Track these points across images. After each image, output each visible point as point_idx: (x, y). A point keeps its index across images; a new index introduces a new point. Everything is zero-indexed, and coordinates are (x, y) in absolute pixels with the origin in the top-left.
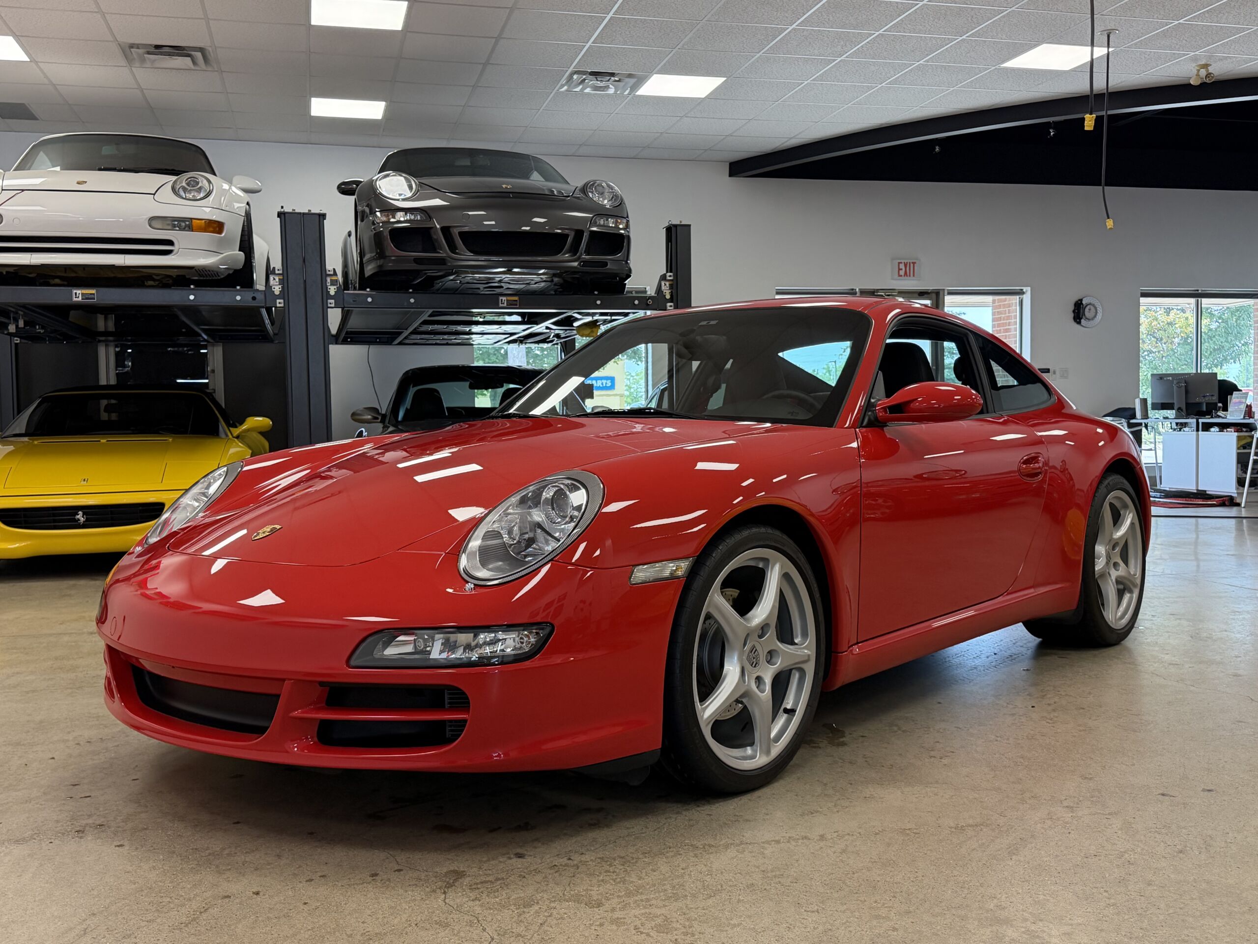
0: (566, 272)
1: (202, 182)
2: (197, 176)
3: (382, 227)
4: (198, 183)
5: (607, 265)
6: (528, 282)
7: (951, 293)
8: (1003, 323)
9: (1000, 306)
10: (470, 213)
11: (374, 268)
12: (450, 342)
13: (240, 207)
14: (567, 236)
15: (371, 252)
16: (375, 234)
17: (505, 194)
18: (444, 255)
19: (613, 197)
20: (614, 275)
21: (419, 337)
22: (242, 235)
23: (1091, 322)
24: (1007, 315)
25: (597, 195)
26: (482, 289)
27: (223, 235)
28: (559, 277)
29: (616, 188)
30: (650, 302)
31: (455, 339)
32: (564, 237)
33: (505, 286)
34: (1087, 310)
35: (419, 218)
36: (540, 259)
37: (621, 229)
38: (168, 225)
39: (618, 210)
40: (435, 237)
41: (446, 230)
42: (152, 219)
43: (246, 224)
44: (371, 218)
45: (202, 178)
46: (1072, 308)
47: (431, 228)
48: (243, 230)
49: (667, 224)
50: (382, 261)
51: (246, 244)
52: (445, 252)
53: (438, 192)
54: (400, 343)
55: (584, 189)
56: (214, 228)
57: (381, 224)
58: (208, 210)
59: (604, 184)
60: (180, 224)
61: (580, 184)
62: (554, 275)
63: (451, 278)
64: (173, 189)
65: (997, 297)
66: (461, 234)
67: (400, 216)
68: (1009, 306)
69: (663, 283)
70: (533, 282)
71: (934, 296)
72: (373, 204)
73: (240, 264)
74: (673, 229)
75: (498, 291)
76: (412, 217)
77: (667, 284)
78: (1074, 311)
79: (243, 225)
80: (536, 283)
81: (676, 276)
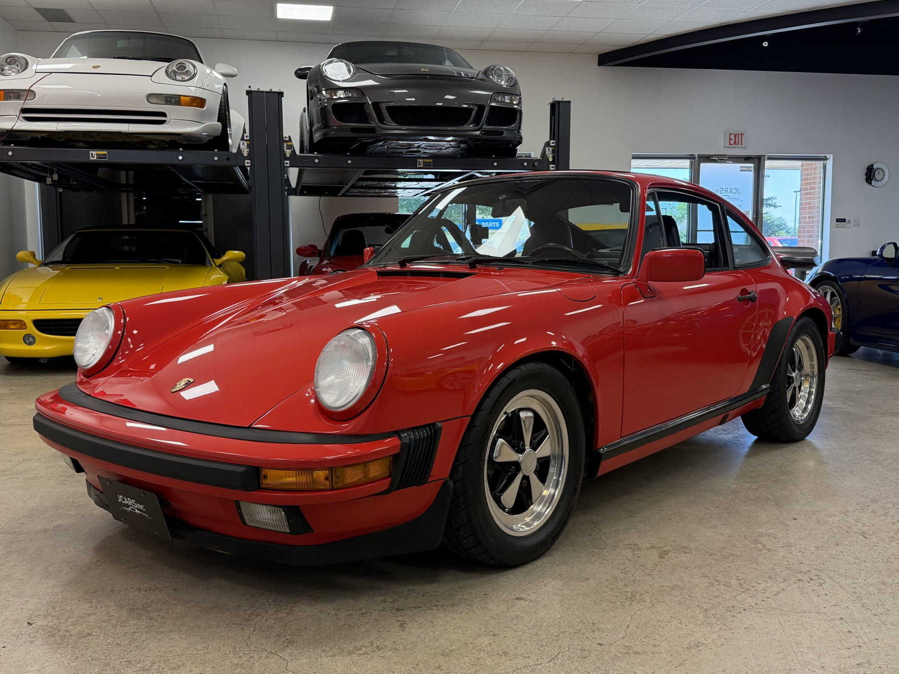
0: (470, 139)
1: (188, 67)
2: (184, 62)
3: (326, 103)
4: (185, 68)
5: (502, 133)
6: (440, 147)
7: (770, 158)
8: (810, 183)
9: (807, 170)
10: (395, 91)
11: (320, 136)
12: (380, 194)
13: (219, 87)
14: (472, 110)
15: (318, 123)
16: (321, 109)
17: (423, 76)
18: (375, 125)
19: (509, 79)
20: (508, 142)
21: (357, 190)
22: (219, 110)
23: (880, 183)
24: (813, 176)
25: (496, 77)
26: (404, 153)
27: (205, 109)
28: (464, 144)
29: (512, 71)
30: (536, 164)
31: (384, 192)
32: (470, 110)
33: (422, 151)
34: (876, 173)
35: (355, 96)
36: (449, 128)
37: (515, 105)
38: (162, 100)
39: (513, 90)
40: (367, 111)
41: (376, 105)
42: (149, 96)
43: (223, 101)
44: (318, 96)
45: (189, 64)
46: (865, 171)
47: (365, 103)
48: (221, 105)
49: (552, 101)
50: (326, 129)
51: (224, 117)
52: (375, 122)
53: (371, 74)
54: (343, 195)
55: (486, 73)
56: (197, 103)
57: (326, 101)
58: (193, 89)
59: (502, 68)
60: (171, 100)
61: (483, 69)
62: (461, 142)
63: (380, 144)
64: (166, 72)
65: (805, 162)
66: (388, 108)
67: (341, 94)
68: (815, 169)
69: (547, 149)
70: (444, 148)
71: (756, 160)
72: (320, 85)
73: (218, 133)
74: (557, 105)
75: (417, 154)
76: (350, 95)
77: (551, 149)
78: (866, 174)
79: (221, 102)
80: (446, 149)
81: (558, 143)
